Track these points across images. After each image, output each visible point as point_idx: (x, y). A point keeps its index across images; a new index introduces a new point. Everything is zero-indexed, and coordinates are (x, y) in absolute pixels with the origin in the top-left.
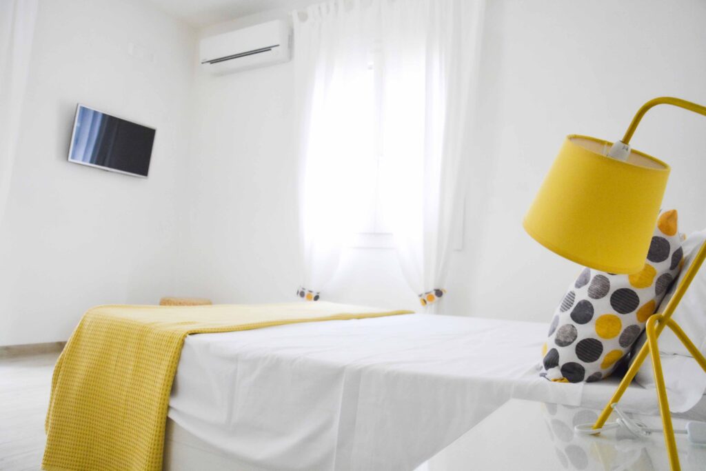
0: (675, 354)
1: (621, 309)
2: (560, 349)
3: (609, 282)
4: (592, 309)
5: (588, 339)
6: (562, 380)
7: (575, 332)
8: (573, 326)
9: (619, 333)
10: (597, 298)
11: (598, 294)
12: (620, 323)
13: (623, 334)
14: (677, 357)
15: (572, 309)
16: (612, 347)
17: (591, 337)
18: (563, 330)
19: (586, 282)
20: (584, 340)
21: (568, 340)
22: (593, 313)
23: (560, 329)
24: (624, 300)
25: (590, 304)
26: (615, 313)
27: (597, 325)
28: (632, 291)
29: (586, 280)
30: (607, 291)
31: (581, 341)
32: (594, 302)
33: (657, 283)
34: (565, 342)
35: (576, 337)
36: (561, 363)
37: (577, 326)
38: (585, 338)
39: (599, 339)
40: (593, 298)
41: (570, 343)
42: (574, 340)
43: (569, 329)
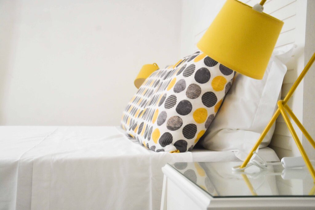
0: (238, 129)
1: (208, 105)
2: (172, 132)
3: (200, 88)
4: (191, 105)
5: (190, 124)
6: (176, 151)
7: (181, 120)
8: (179, 117)
9: (206, 119)
10: (193, 98)
11: (194, 96)
12: (207, 113)
13: (207, 120)
14: (240, 131)
15: (176, 106)
16: (201, 129)
17: (191, 123)
18: (172, 120)
19: (183, 89)
20: (187, 125)
21: (177, 126)
22: (192, 108)
23: (170, 119)
24: (209, 99)
25: (189, 102)
26: (204, 107)
27: (194, 115)
28: (213, 93)
29: (183, 88)
30: (200, 94)
31: (186, 126)
32: (192, 101)
33: (226, 88)
34: (175, 127)
35: (182, 123)
36: (174, 141)
37: (182, 117)
38: (188, 124)
39: (196, 124)
40: (191, 98)
41: (179, 128)
42: (181, 126)
43: (176, 120)
